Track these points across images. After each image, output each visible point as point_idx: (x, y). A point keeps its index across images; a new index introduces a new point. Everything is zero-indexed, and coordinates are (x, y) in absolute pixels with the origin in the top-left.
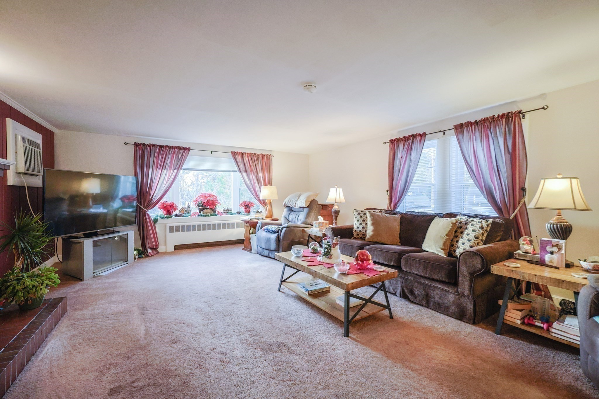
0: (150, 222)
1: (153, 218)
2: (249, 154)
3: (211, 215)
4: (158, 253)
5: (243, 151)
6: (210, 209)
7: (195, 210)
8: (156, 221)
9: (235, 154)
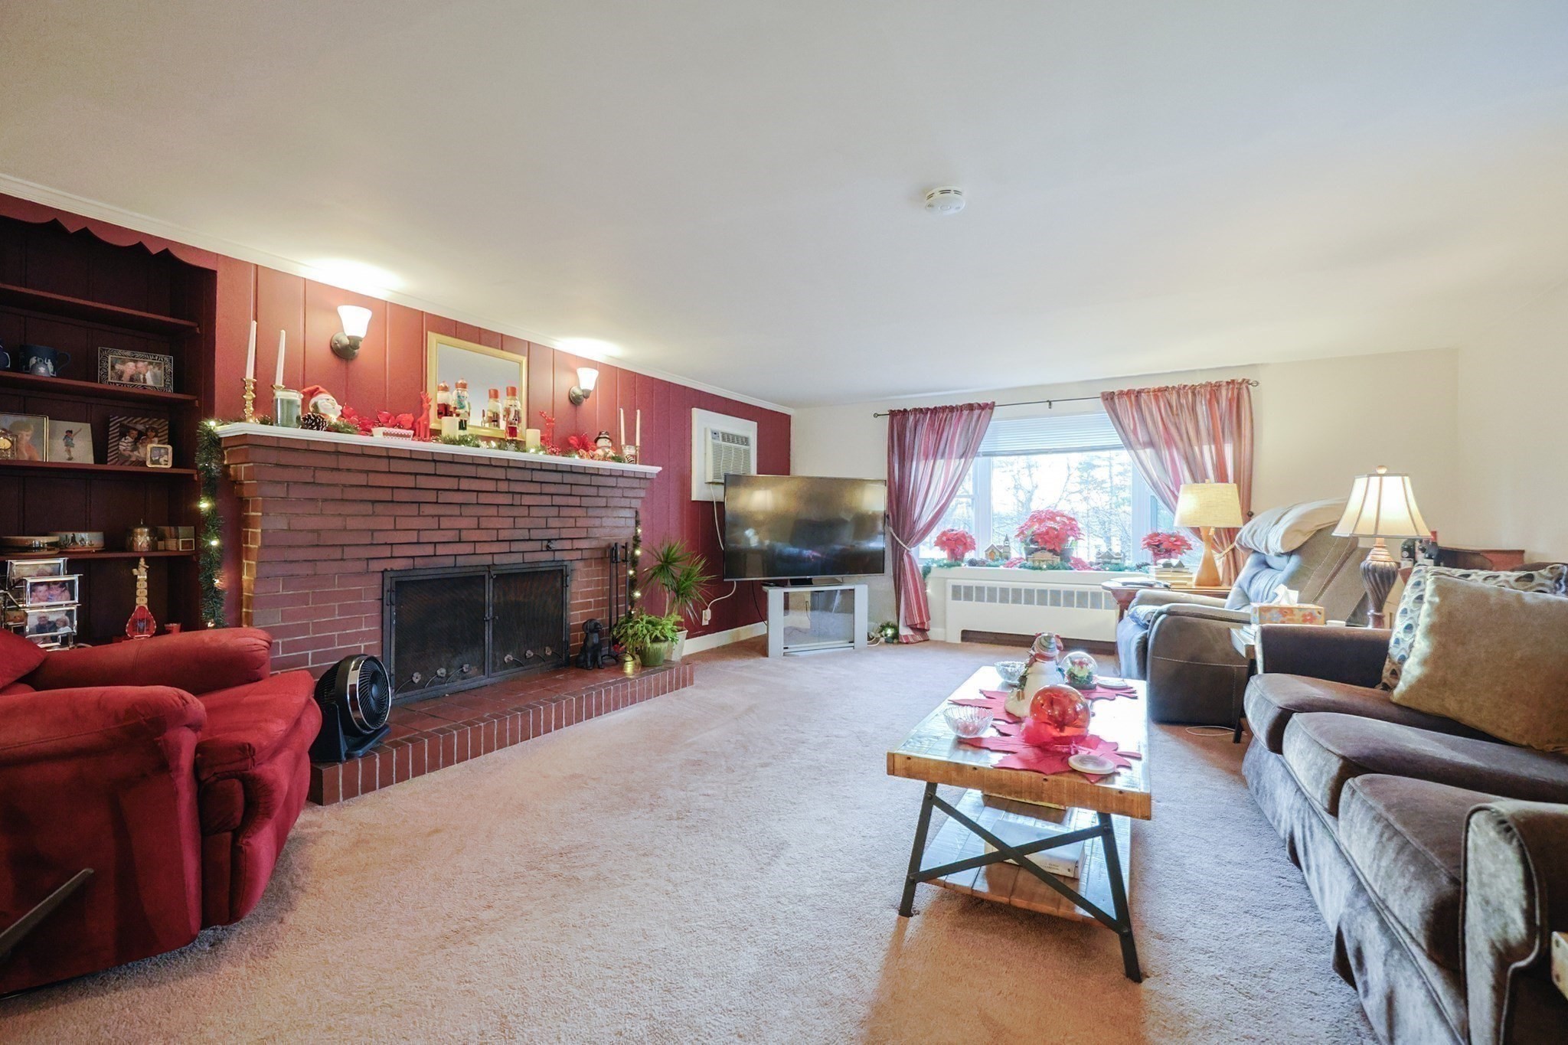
0: (913, 574)
1: (920, 566)
2: (1160, 390)
3: (1052, 567)
4: (927, 640)
5: (1137, 386)
6: (1050, 551)
7: (1017, 551)
8: (927, 571)
9: (1112, 399)
